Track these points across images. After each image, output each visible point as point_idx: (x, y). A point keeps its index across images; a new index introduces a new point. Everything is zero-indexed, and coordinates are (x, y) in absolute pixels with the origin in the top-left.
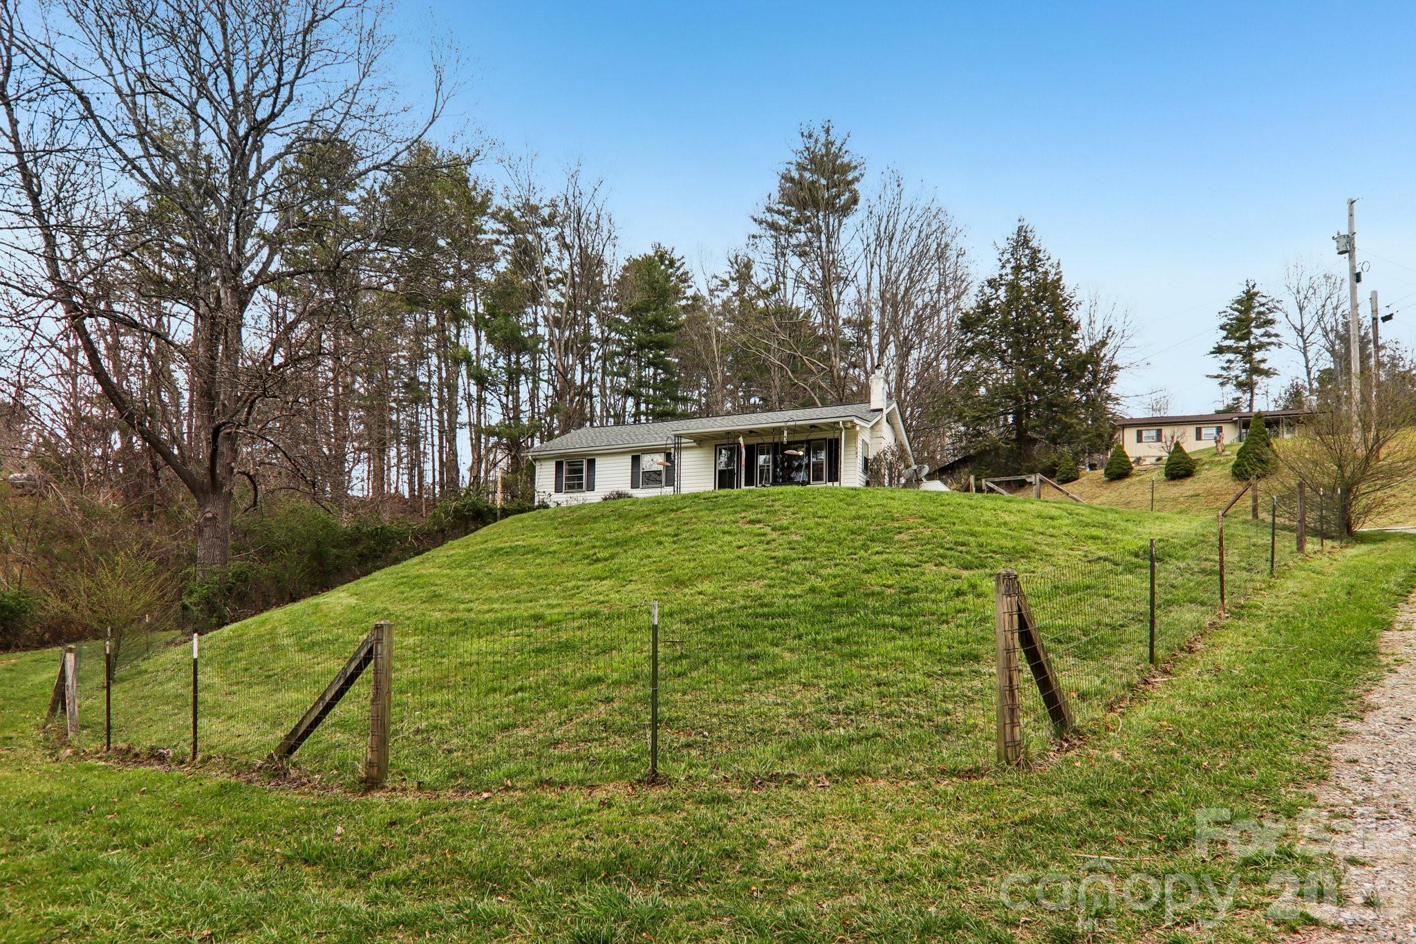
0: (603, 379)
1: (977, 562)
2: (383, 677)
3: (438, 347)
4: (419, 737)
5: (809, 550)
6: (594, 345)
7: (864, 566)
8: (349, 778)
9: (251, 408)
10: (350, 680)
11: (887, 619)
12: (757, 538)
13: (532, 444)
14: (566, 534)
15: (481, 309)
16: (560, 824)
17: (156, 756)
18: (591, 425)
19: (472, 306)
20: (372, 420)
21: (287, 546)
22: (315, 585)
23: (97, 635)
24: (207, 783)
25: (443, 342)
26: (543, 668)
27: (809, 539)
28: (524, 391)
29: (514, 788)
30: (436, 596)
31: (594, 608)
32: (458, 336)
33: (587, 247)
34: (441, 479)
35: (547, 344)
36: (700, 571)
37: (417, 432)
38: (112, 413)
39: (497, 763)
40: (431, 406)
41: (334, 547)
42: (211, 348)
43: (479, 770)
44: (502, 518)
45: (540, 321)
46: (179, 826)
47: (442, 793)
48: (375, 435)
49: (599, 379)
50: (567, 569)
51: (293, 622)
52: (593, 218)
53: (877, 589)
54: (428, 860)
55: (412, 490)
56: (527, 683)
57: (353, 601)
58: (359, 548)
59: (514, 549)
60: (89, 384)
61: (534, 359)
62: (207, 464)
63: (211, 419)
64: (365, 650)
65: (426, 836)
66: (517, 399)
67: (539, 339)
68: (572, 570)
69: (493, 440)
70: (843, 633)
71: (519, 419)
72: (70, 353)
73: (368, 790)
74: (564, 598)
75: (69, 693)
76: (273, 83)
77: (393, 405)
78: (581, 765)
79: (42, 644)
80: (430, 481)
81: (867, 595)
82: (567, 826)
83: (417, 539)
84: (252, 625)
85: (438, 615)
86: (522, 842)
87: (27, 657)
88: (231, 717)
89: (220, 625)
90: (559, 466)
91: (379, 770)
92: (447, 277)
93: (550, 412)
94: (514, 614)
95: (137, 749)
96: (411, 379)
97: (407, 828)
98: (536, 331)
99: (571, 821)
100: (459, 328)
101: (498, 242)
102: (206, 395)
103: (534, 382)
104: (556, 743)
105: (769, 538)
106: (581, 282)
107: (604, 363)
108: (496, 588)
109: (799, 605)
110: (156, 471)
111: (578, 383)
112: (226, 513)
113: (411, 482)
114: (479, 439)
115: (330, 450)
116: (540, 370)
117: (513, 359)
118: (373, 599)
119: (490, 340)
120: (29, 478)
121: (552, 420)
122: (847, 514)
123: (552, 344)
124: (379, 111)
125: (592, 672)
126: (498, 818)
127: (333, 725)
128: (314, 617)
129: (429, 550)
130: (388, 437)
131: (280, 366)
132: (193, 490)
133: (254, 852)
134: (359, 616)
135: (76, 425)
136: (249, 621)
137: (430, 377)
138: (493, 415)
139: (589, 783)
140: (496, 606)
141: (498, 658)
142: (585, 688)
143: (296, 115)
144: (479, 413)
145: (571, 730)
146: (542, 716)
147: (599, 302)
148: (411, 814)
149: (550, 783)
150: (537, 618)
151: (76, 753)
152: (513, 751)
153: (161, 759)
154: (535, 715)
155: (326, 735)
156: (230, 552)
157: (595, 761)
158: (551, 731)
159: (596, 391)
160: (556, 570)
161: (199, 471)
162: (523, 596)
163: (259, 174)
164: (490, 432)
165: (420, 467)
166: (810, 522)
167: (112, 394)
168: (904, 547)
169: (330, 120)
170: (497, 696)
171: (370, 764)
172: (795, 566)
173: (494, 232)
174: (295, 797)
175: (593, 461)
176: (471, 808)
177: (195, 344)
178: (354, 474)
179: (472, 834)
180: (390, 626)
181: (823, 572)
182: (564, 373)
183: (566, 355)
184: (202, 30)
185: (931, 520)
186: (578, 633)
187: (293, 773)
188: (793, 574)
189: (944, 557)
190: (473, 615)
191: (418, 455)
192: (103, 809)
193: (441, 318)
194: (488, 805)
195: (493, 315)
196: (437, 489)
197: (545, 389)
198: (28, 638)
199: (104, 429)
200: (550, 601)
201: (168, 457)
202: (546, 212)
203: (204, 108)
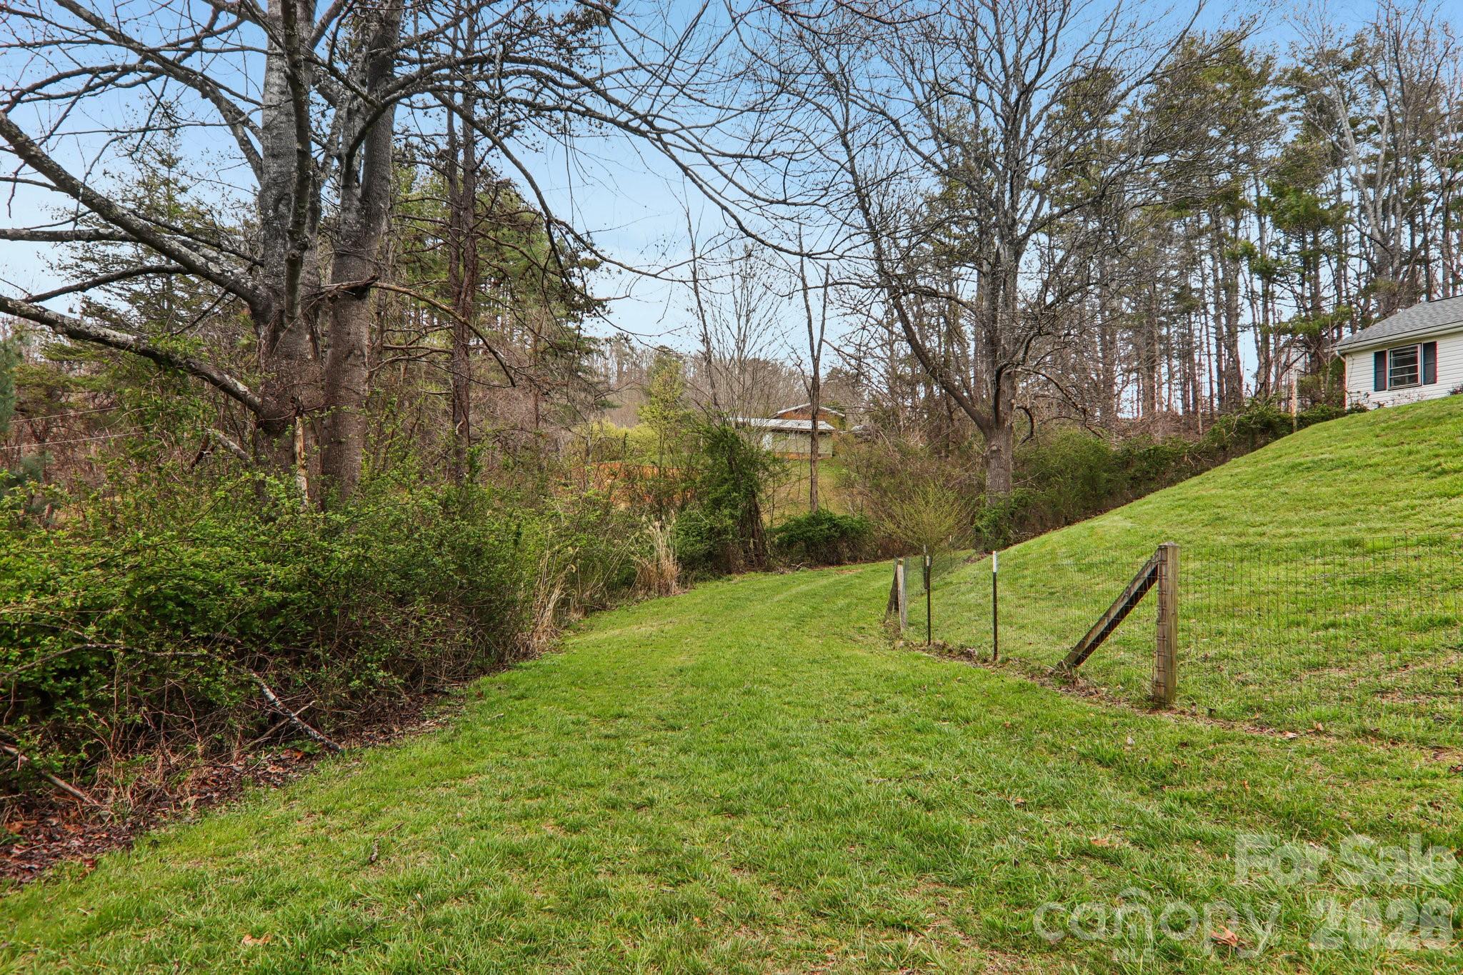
0: (1445, 235)
2: (1168, 599)
3: (1212, 247)
4: (1208, 665)
6: (1430, 195)
8: (1136, 695)
9: (1027, 347)
10: (1134, 600)
13: (1340, 336)
14: (1394, 441)
15: (1264, 193)
16: (1391, 783)
17: (965, 654)
18: (1429, 299)
19: (1253, 192)
20: (1141, 341)
21: (1061, 472)
22: (1088, 508)
23: (915, 551)
24: (1008, 681)
25: (1220, 239)
26: (1364, 603)
28: (1325, 273)
29: (1326, 733)
30: (1219, 519)
31: (1437, 533)
32: (1236, 229)
33: (1411, 77)
34: (1220, 391)
35: (1357, 211)
37: (1189, 343)
38: (919, 369)
39: (1304, 703)
40: (1206, 313)
41: (1105, 471)
42: (993, 301)
43: (1280, 707)
44: (1300, 428)
45: (1345, 183)
46: (991, 712)
47: (1237, 725)
48: (1144, 355)
49: (1440, 237)
50: (1398, 485)
51: (1070, 544)
52: (1419, 36)
54: (1225, 787)
55: (1186, 405)
56: (1341, 619)
57: (1128, 524)
58: (1132, 471)
59: (1318, 464)
60: (904, 348)
61: (1338, 234)
62: (992, 402)
63: (994, 363)
64: (1149, 571)
65: (1222, 764)
66: (1316, 285)
67: (1341, 208)
68: (1403, 486)
69: (1283, 339)
71: (1320, 308)
72: (889, 326)
73: (1155, 709)
74: (1391, 520)
75: (901, 598)
76: (1038, 43)
77: (1163, 319)
78: (1421, 721)
79: (877, 559)
80: (1208, 394)
82: (1402, 787)
83: (1194, 458)
84: (1035, 546)
85: (1223, 539)
86: (1340, 792)
87: (869, 567)
88: (1022, 627)
89: (1006, 546)
90: (1380, 357)
91: (1166, 690)
92: (1221, 167)
93: (1365, 293)
94: (1321, 538)
95: (951, 646)
96: (1183, 288)
97: (1199, 751)
98: (1339, 199)
99: (1410, 783)
100: (1237, 221)
101: (1283, 110)
102: (991, 343)
103: (1340, 260)
104: (1384, 692)
106: (1405, 122)
107: (1446, 216)
108: (1295, 509)
110: (951, 413)
111: (1407, 248)
112: (1008, 444)
113: (1184, 398)
114: (1266, 340)
115: (1098, 375)
116: (1347, 245)
117: (1309, 239)
118: (1149, 522)
119: (1277, 224)
120: (865, 429)
121: (1367, 301)
123: (1363, 209)
124: (1141, 24)
125: (1437, 611)
126: (1307, 761)
127: (1116, 643)
128: (1090, 540)
129: (1208, 469)
130: (1157, 353)
131: (1052, 304)
132: (980, 427)
133: (1053, 745)
134: (1135, 539)
135: (895, 383)
136: (1030, 542)
137: (1204, 281)
138: (1285, 310)
139: (1434, 743)
140: (1295, 530)
141: (1301, 588)
142: (1426, 630)
143: (1058, 65)
144: (1266, 310)
145: (1406, 679)
146: (1363, 657)
147: (1434, 139)
148: (1203, 739)
149: (1376, 734)
150: (1352, 544)
151: (907, 645)
152: (1324, 693)
153: (969, 656)
154: (1354, 656)
155: (1109, 651)
156: (1011, 480)
157: (1443, 720)
158: (1377, 676)
159: (1434, 253)
160: (1380, 487)
161: (984, 410)
162: (1332, 519)
163: (1028, 133)
164: (1281, 330)
165: (1194, 380)
167: (919, 353)
169: (1091, 55)
170: (1302, 630)
171: (1157, 684)
173: (1277, 100)
174: (1084, 703)
175: (1434, 344)
176: (1273, 746)
177: (979, 298)
178: (1123, 395)
179: (1276, 771)
180: (1175, 548)
182: (1384, 242)
183: (1386, 217)
184: (977, 25)
186: (1414, 564)
187: (1082, 683)
190: (1266, 540)
191: (1192, 368)
192: (932, 689)
193: (1215, 215)
194: (1294, 746)
195: (1281, 195)
196: (1216, 402)
197: (1356, 266)
198: (867, 553)
199: (912, 383)
200: (1372, 525)
201: (961, 401)
202: (1347, 54)
203: (982, 92)
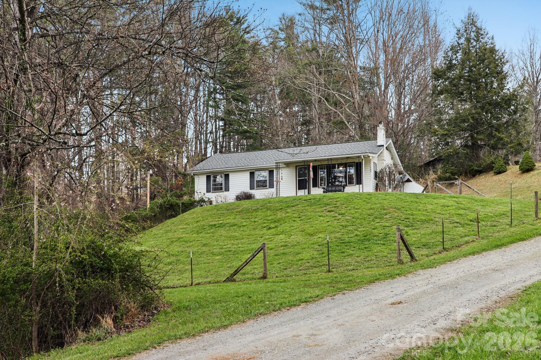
1: (411, 225)
5: (354, 222)
7: (373, 227)
11: (379, 242)
12: (333, 218)
27: (353, 218)
36: (316, 231)
53: (377, 234)
70: (366, 246)
81: (374, 236)
90: (208, 178)
105: (338, 218)
109: (353, 240)
122: (366, 207)
166: (353, 211)
168: (387, 220)
172: (349, 228)
175: (228, 175)
181: (359, 229)
185: (399, 209)
188: (349, 230)
189: (400, 223)
